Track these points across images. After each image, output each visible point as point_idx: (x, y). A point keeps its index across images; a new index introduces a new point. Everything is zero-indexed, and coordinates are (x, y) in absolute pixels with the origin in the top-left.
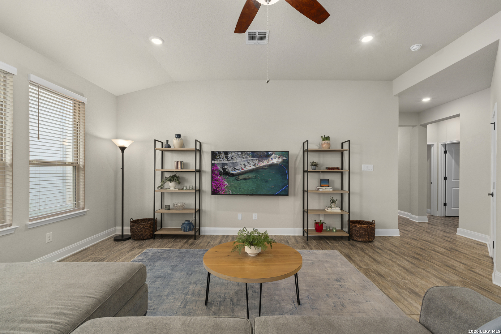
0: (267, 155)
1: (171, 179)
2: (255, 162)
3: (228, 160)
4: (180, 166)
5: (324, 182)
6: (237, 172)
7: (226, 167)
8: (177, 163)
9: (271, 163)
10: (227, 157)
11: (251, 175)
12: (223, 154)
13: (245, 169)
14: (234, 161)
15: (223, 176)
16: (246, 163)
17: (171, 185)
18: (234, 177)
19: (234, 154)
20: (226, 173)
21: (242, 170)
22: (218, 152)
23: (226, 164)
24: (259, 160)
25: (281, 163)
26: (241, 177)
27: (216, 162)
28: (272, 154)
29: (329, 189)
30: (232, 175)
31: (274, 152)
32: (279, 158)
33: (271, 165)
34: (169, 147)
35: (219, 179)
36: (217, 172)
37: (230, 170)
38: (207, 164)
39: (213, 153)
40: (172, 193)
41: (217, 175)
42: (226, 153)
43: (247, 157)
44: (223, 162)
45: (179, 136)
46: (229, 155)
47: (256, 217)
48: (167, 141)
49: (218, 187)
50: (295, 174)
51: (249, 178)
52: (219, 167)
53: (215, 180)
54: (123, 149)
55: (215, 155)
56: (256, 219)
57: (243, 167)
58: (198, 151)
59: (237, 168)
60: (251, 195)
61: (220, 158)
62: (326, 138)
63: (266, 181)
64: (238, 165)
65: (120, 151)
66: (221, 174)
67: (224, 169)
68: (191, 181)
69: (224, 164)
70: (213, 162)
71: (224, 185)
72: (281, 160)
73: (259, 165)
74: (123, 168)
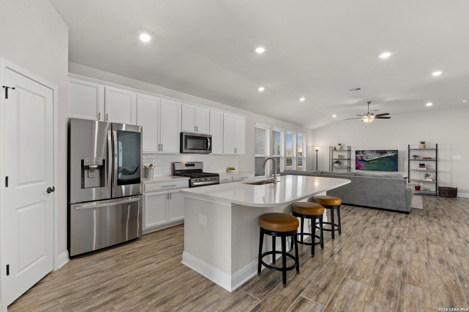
0: (384, 152)
1: (337, 162)
2: (378, 155)
3: (364, 155)
4: (341, 157)
5: (422, 165)
6: (368, 160)
7: (363, 158)
8: (339, 156)
9: (387, 156)
10: (363, 153)
11: (376, 161)
12: (361, 152)
13: (373, 159)
14: (367, 155)
15: (361, 162)
16: (373, 156)
17: (336, 165)
19: (367, 152)
20: (363, 160)
21: (371, 159)
22: (359, 151)
23: (363, 156)
24: (380, 154)
25: (393, 156)
26: (370, 162)
27: (357, 155)
28: (388, 152)
29: (425, 169)
30: (366, 161)
31: (389, 151)
32: (392, 153)
33: (387, 157)
34: (336, 149)
35: (359, 163)
36: (358, 160)
37: (365, 159)
38: (353, 156)
39: (356, 151)
40: (337, 168)
41: (358, 161)
42: (363, 151)
43: (374, 153)
45: (340, 144)
46: (365, 152)
48: (335, 147)
49: (359, 167)
50: (404, 161)
51: (375, 163)
52: (359, 158)
53: (357, 163)
54: (317, 151)
55: (357, 152)
57: (372, 157)
58: (349, 151)
59: (368, 158)
61: (360, 154)
62: (423, 143)
63: (385, 164)
64: (369, 157)
65: (316, 151)
66: (360, 161)
67: (362, 159)
68: (346, 163)
69: (361, 156)
70: (356, 155)
71: (362, 166)
72: (393, 154)
73: (380, 157)
74: (317, 158)
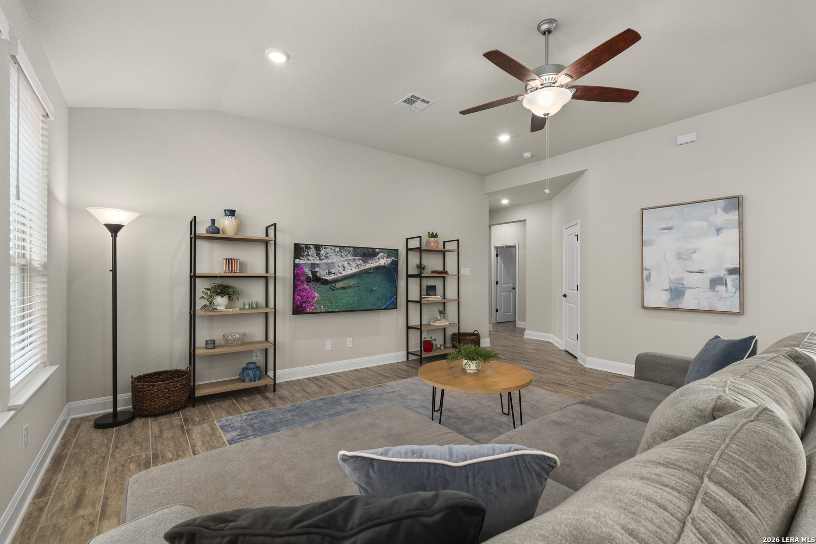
0: (373, 253)
2: (358, 262)
3: (320, 259)
4: (237, 267)
5: (431, 289)
6: (332, 277)
7: (317, 269)
8: (231, 262)
9: (377, 264)
10: (318, 255)
11: (352, 282)
12: (312, 251)
13: (344, 273)
14: (329, 261)
15: (313, 284)
16: (346, 264)
18: (328, 286)
19: (328, 250)
20: (317, 279)
21: (340, 275)
22: (306, 245)
23: (318, 265)
24: (363, 261)
25: (389, 265)
27: (301, 262)
28: (379, 253)
29: (438, 298)
30: (326, 282)
31: (382, 250)
32: (387, 257)
33: (377, 268)
34: (217, 231)
35: (305, 289)
36: (302, 278)
37: (322, 273)
38: (282, 265)
39: (297, 246)
41: (303, 282)
42: (318, 248)
43: (347, 255)
44: (312, 262)
45: (232, 213)
46: (323, 252)
47: (351, 343)
48: (213, 221)
49: (304, 302)
51: (350, 287)
52: (305, 270)
53: (300, 290)
54: (115, 229)
55: (299, 250)
56: (351, 346)
57: (341, 269)
58: (267, 243)
59: (333, 271)
60: (352, 311)
61: (308, 255)
63: (372, 291)
64: (334, 267)
65: (108, 234)
66: (309, 280)
67: (314, 273)
69: (313, 265)
70: (297, 261)
71: (313, 298)
72: (389, 260)
73: (362, 268)
74: (114, 271)
